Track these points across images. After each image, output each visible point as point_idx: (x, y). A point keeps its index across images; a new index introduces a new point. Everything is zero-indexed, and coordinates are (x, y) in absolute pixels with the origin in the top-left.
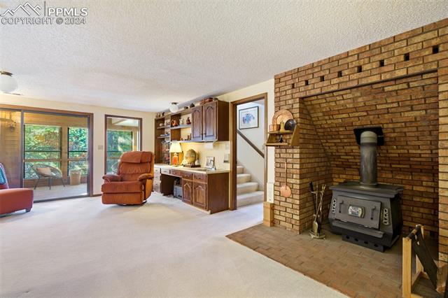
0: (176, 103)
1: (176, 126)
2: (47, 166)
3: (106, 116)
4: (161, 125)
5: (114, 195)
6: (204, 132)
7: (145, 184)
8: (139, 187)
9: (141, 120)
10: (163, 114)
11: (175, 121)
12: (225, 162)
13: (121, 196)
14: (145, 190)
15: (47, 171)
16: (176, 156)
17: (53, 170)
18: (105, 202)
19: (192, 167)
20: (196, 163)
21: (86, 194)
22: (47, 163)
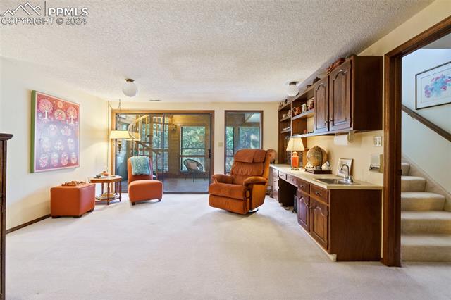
0: (294, 83)
1: (299, 114)
2: (195, 161)
3: (226, 111)
4: (284, 116)
5: (220, 199)
6: (331, 119)
7: (250, 190)
8: (242, 194)
9: (262, 112)
10: (286, 101)
11: (297, 108)
12: (372, 169)
13: (224, 200)
14: (250, 198)
15: (193, 166)
16: (296, 156)
17: (198, 164)
18: (212, 204)
19: (316, 172)
20: (324, 167)
21: (207, 190)
22: (196, 159)
